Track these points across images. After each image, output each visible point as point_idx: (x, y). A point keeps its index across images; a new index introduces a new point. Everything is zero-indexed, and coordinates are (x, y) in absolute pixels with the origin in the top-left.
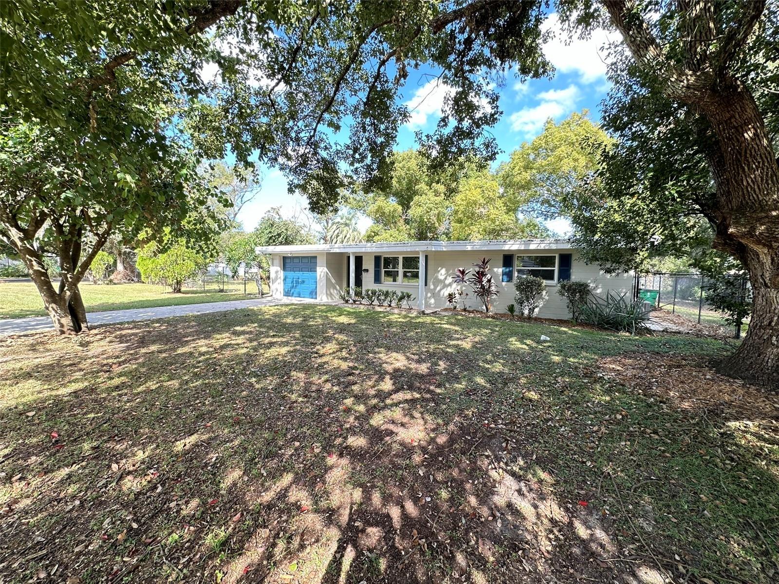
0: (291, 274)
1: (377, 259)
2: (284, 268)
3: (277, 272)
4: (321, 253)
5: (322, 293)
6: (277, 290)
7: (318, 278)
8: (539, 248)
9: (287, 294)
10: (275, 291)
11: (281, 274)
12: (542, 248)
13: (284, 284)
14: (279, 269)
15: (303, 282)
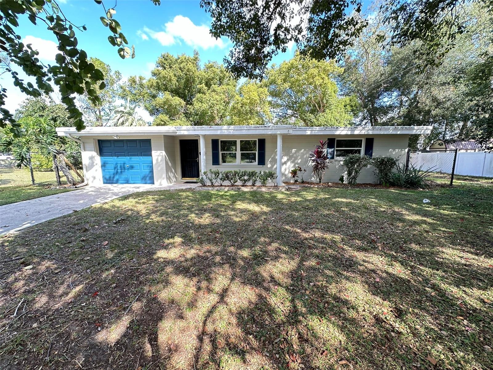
0: (112, 160)
1: (215, 142)
2: (101, 153)
3: (92, 158)
4: (157, 136)
5: (160, 177)
6: (94, 178)
7: (154, 162)
8: (361, 133)
9: (108, 180)
10: (92, 179)
11: (98, 159)
12: (363, 133)
13: (103, 170)
14: (94, 154)
15: (132, 167)
